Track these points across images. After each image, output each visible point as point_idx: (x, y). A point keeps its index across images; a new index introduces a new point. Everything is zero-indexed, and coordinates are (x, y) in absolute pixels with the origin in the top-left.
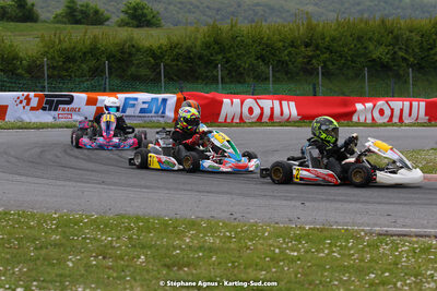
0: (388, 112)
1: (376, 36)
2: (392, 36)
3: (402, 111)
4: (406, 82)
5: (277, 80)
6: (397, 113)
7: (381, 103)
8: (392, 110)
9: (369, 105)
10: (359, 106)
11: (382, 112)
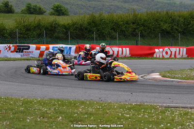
0: (169, 53)
1: (164, 19)
2: (172, 19)
3: (175, 52)
4: (178, 39)
5: (120, 39)
6: (173, 53)
7: (166, 49)
8: (171, 52)
9: (161, 50)
10: (157, 50)
11: (167, 53)
